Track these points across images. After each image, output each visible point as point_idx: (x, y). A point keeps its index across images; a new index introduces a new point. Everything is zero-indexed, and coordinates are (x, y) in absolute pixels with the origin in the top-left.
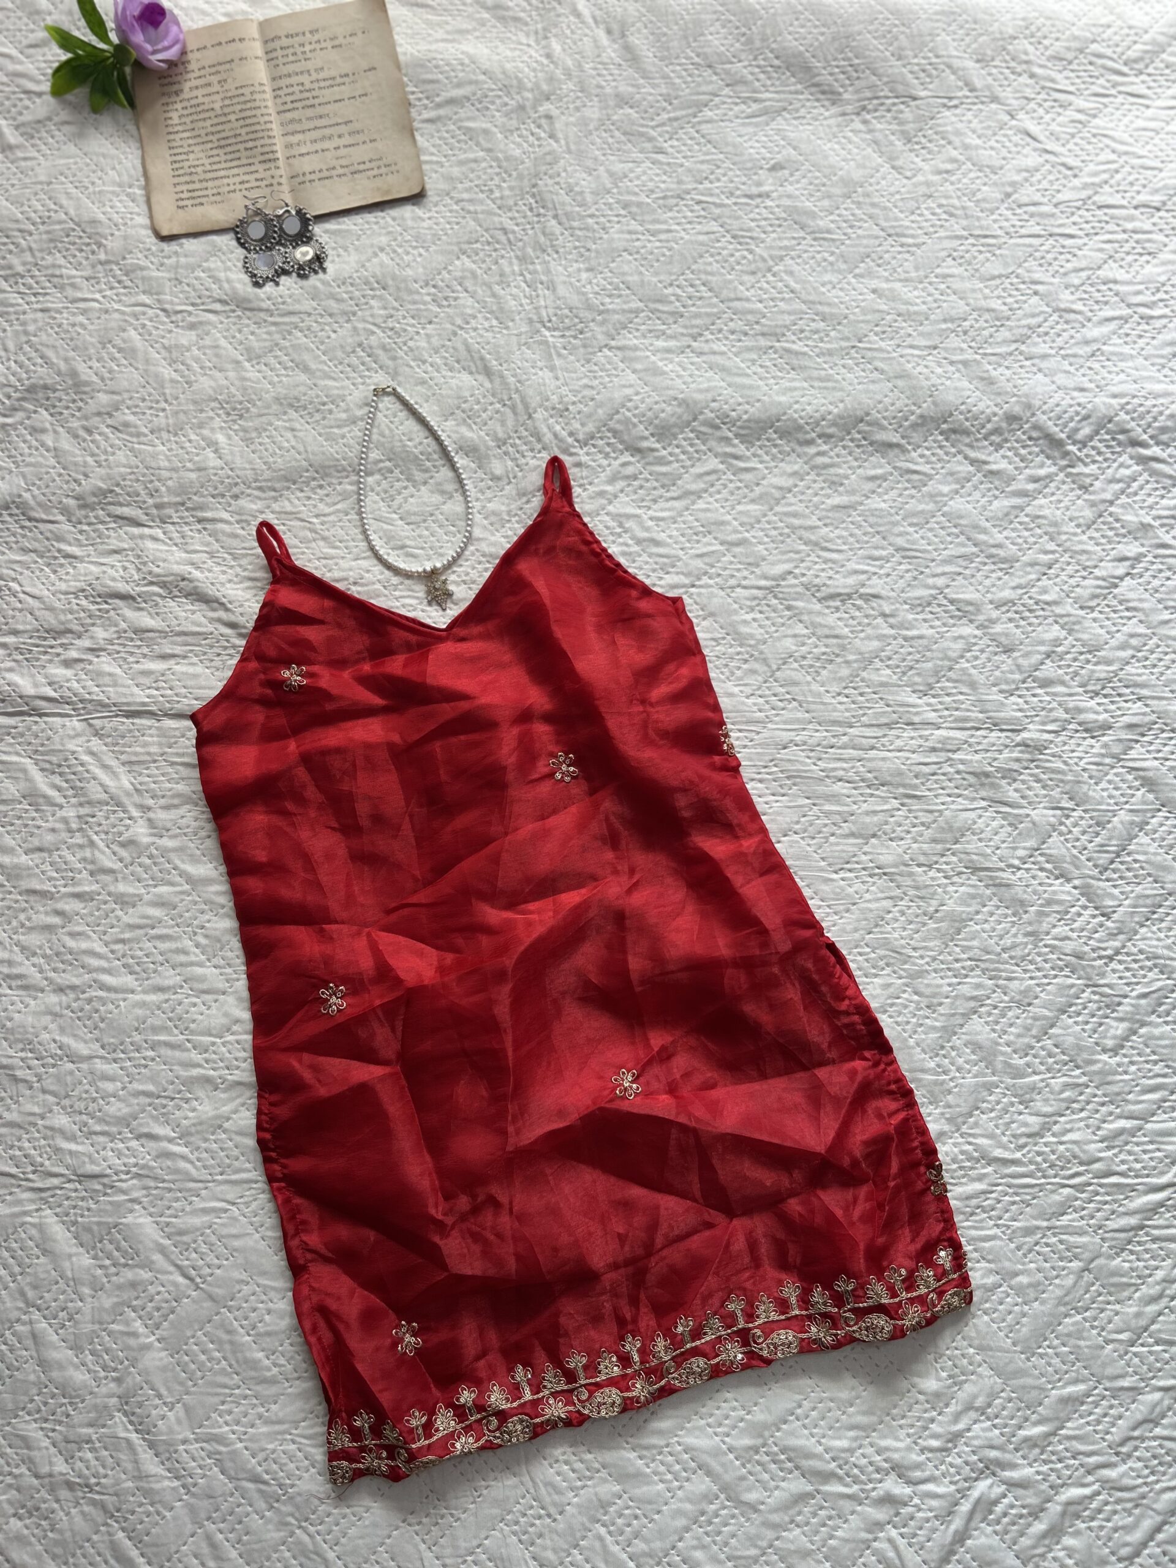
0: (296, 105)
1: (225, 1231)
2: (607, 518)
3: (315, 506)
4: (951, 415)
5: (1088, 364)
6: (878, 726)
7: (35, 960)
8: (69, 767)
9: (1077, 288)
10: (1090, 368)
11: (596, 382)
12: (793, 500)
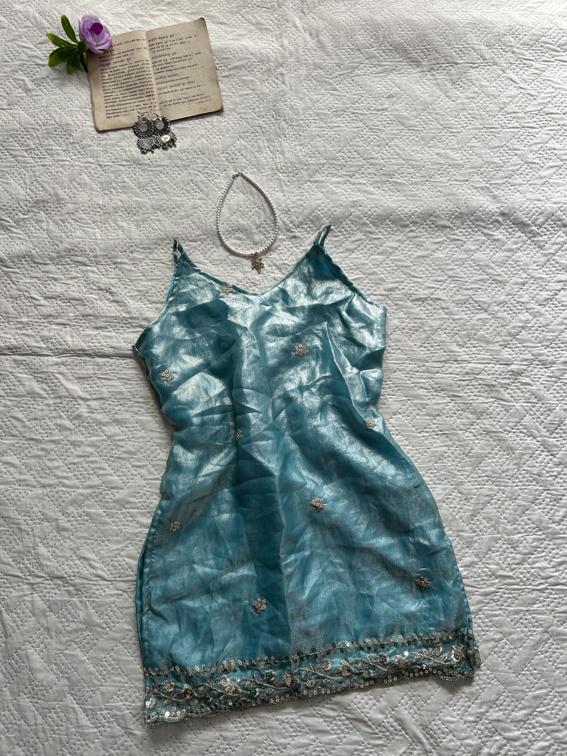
0: (163, 70)
1: (121, 605)
4: (475, 212)
5: (542, 188)
6: (440, 362)
7: (32, 472)
8: (50, 380)
9: (536, 152)
10: (543, 190)
11: (303, 198)
12: (398, 253)
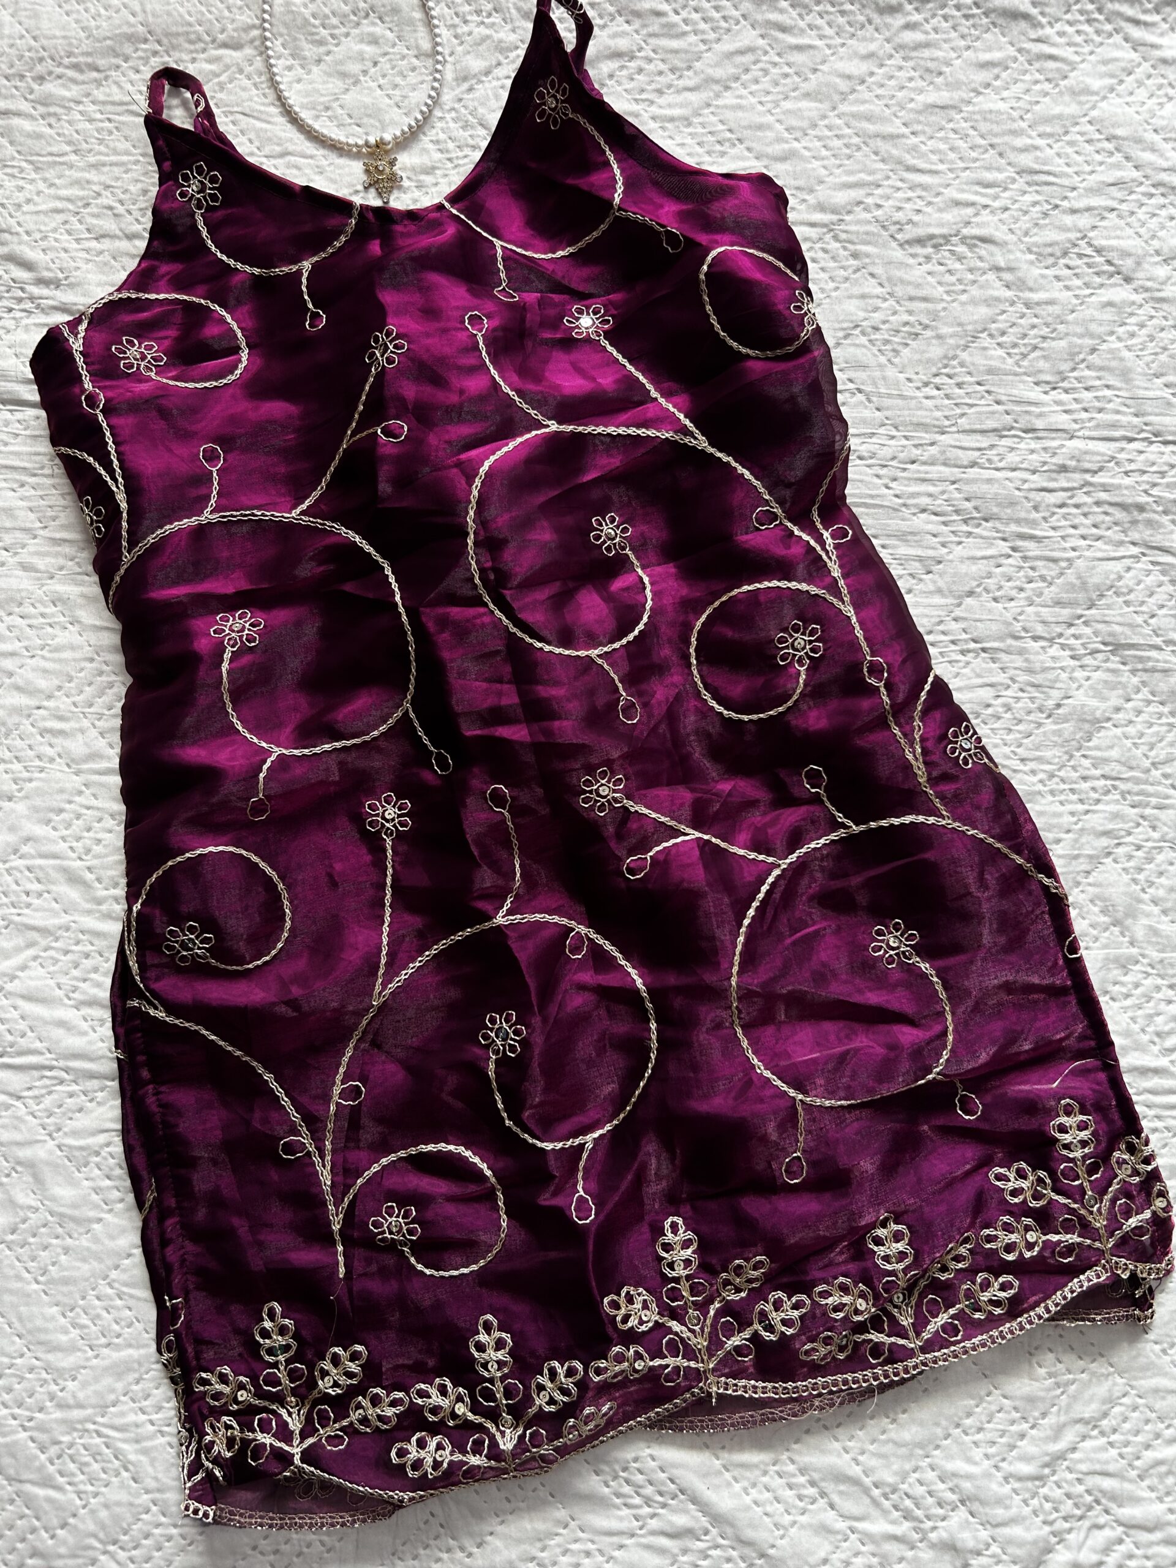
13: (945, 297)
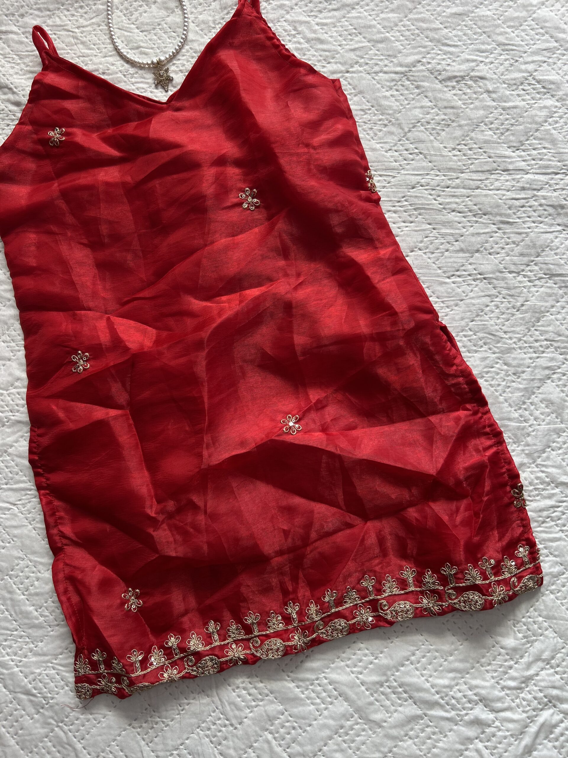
1: (8, 523)
2: (285, 24)
3: (77, 21)
6: (482, 172)
13: (463, 106)
